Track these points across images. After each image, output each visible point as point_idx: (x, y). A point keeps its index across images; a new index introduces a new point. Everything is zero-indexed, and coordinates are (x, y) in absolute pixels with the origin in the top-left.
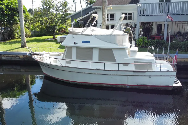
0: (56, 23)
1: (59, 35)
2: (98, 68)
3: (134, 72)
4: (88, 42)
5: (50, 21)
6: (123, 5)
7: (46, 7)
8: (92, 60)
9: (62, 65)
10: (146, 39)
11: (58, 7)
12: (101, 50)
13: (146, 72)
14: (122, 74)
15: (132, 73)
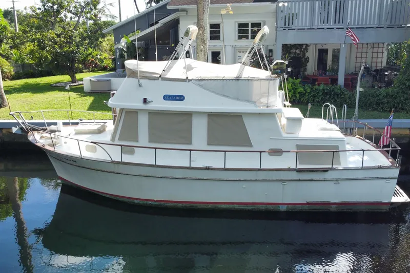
0: (78, 46)
1: (83, 72)
2: (207, 165)
3: (300, 171)
4: (181, 98)
5: (62, 39)
6: (241, 4)
7: (52, 7)
8: (190, 143)
9: (113, 160)
10: (299, 84)
11: (80, 5)
12: (213, 117)
13: (328, 171)
14: (268, 179)
15: (295, 176)
